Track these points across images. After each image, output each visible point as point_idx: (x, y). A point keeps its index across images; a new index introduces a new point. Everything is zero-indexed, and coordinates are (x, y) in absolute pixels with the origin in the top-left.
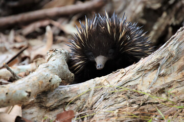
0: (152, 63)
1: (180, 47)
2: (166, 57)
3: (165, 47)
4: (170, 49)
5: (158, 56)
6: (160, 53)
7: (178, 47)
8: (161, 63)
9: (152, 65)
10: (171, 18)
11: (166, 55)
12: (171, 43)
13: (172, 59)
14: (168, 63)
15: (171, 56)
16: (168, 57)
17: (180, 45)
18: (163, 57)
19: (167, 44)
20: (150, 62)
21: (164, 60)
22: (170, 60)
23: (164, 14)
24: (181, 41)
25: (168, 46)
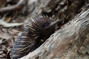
0: (35, 56)
1: (51, 46)
2: (43, 52)
3: (43, 46)
4: (45, 47)
5: (39, 52)
6: (40, 50)
7: (50, 46)
8: (40, 56)
9: (35, 57)
10: (57, 19)
11: (43, 51)
12: (46, 44)
13: (46, 53)
14: (44, 56)
15: (46, 51)
16: (44, 52)
17: (51, 45)
18: (41, 52)
19: (44, 44)
20: (34, 55)
21: (42, 54)
22: (45, 54)
23: (53, 16)
24: (52, 43)
25: (44, 46)
